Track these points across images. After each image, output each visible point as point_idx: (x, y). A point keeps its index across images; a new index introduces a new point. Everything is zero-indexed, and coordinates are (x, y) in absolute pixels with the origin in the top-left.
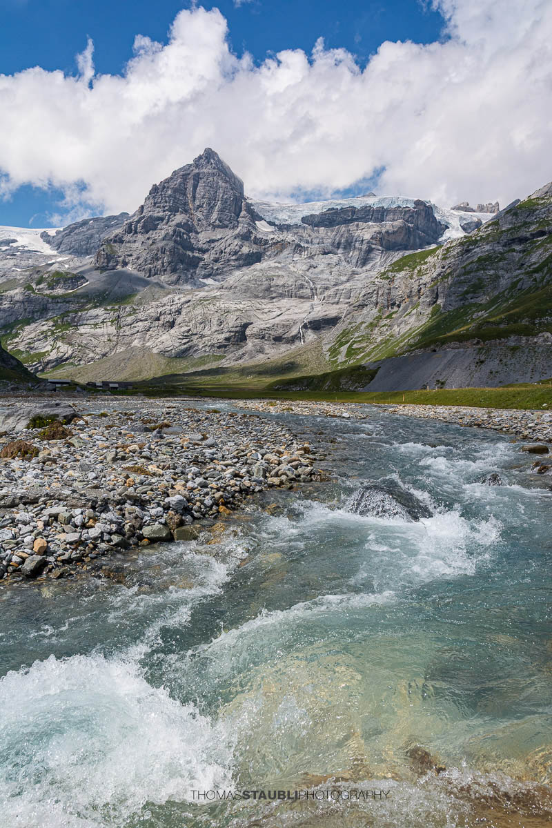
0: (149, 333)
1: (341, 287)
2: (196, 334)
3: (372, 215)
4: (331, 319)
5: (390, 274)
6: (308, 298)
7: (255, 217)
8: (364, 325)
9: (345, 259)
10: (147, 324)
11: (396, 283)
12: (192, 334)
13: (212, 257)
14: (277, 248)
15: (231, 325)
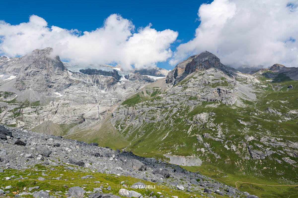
0: (49, 116)
2: (67, 117)
5: (127, 107)
8: (122, 120)
9: (98, 87)
10: (48, 112)
13: (57, 85)
14: (77, 82)
15: (78, 114)
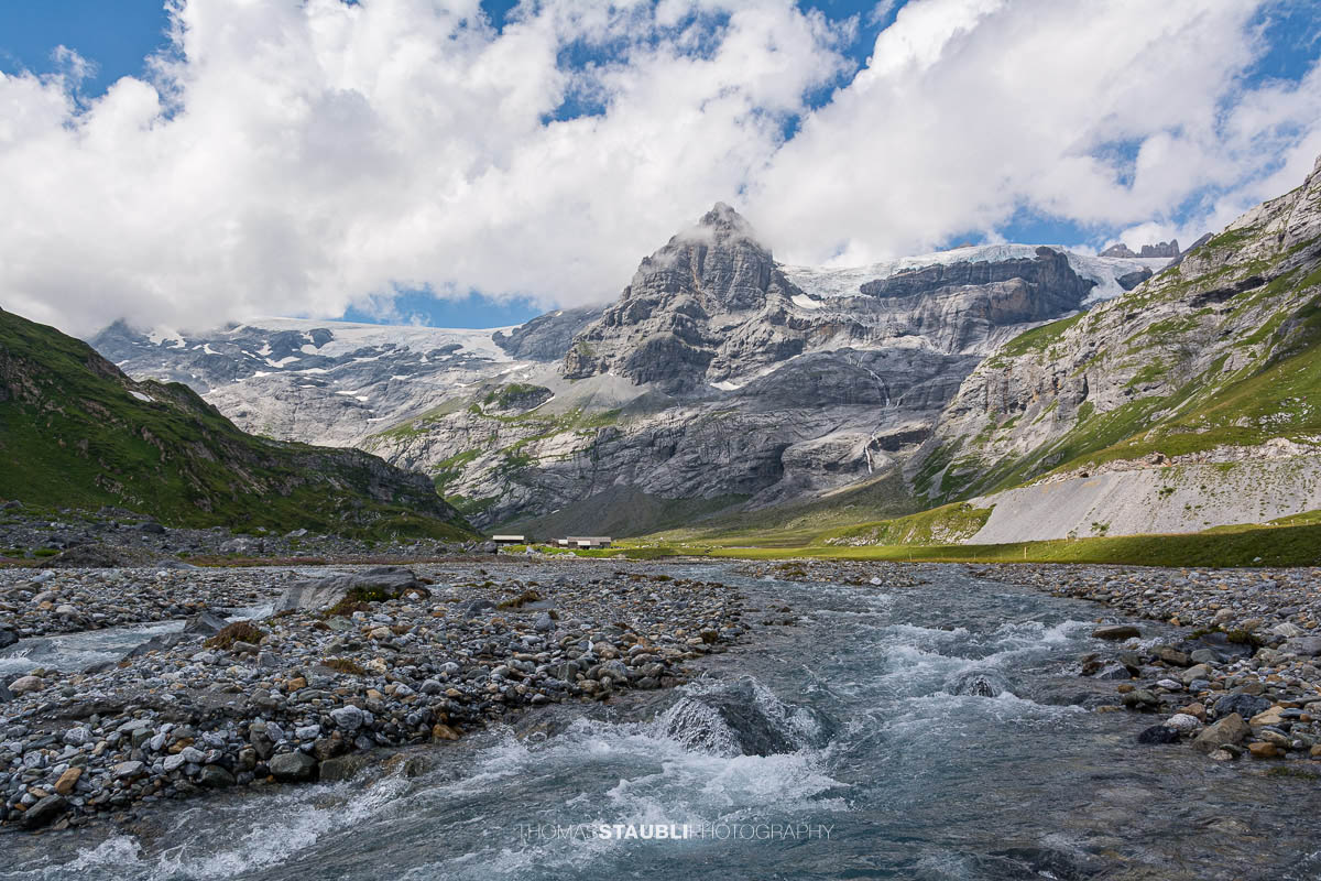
0: (639, 465)
1: (928, 383)
2: (707, 464)
3: (970, 274)
4: (915, 432)
5: (1004, 359)
6: (876, 402)
7: (789, 290)
8: (968, 440)
9: (932, 341)
10: (635, 452)
11: (1016, 371)
12: (702, 464)
13: (729, 351)
14: (825, 331)
15: (759, 448)
